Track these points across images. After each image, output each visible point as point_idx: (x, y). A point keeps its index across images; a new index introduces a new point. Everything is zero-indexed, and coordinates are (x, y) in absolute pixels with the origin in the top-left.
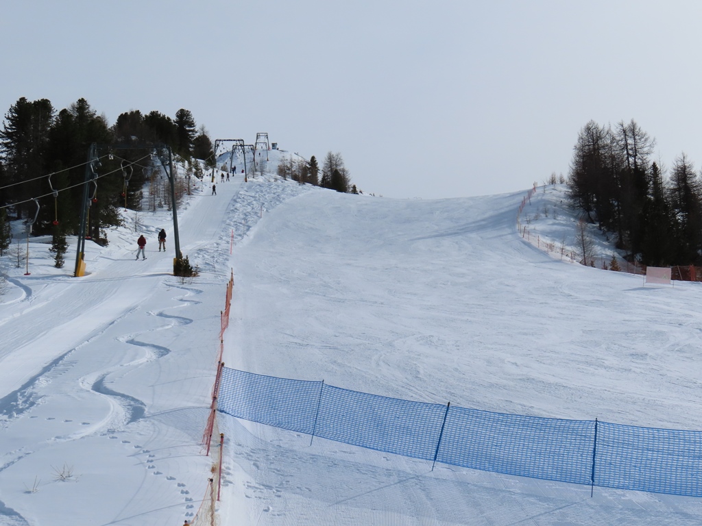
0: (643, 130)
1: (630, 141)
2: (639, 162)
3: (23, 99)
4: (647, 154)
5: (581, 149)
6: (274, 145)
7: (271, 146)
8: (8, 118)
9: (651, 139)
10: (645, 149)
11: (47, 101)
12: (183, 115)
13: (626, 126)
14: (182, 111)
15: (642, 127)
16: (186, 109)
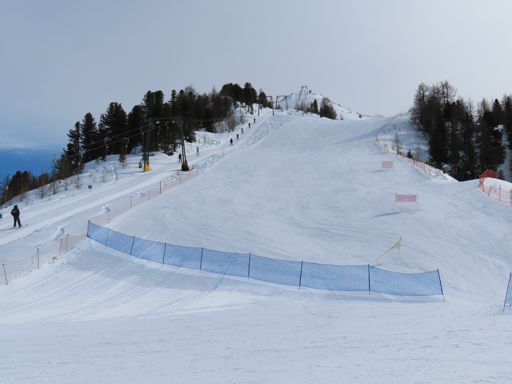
0: (451, 85)
1: (445, 90)
2: (449, 100)
3: (149, 92)
4: (453, 96)
5: (417, 96)
6: (310, 91)
7: (309, 92)
8: (144, 100)
9: (455, 89)
10: (452, 94)
11: (161, 91)
12: (248, 85)
13: (443, 83)
14: (247, 83)
15: (451, 83)
16: (249, 82)
